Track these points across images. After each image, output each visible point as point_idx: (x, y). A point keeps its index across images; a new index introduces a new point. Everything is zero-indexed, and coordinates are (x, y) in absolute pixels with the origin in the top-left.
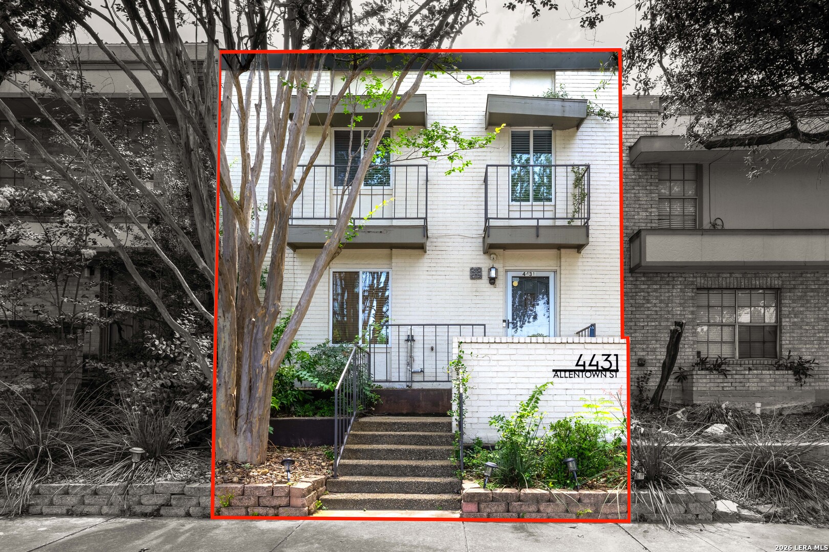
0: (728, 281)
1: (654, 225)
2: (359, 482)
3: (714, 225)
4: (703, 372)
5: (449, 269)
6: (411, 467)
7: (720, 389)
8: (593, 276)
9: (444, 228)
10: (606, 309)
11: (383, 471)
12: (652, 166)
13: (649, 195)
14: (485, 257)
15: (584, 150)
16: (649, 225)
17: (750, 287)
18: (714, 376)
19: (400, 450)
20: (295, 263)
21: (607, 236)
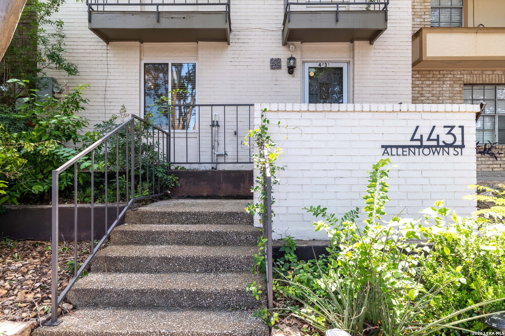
0: (491, 78)
5: (251, 60)
8: (384, 66)
9: (246, 22)
10: (396, 96)
13: (423, 4)
14: (284, 49)
18: (485, 158)
21: (397, 29)
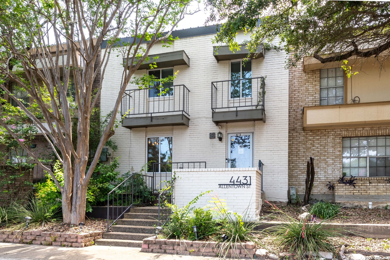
0: (362, 132)
1: (317, 103)
2: (115, 235)
3: (354, 101)
4: (341, 185)
5: (200, 134)
6: (142, 229)
7: (352, 194)
8: (272, 134)
10: (279, 151)
11: (130, 230)
12: (316, 71)
13: (314, 87)
14: (216, 127)
15: (268, 68)
16: (314, 103)
17: (375, 135)
18: (348, 186)
19: (142, 221)
20: (131, 135)
21: (280, 112)
